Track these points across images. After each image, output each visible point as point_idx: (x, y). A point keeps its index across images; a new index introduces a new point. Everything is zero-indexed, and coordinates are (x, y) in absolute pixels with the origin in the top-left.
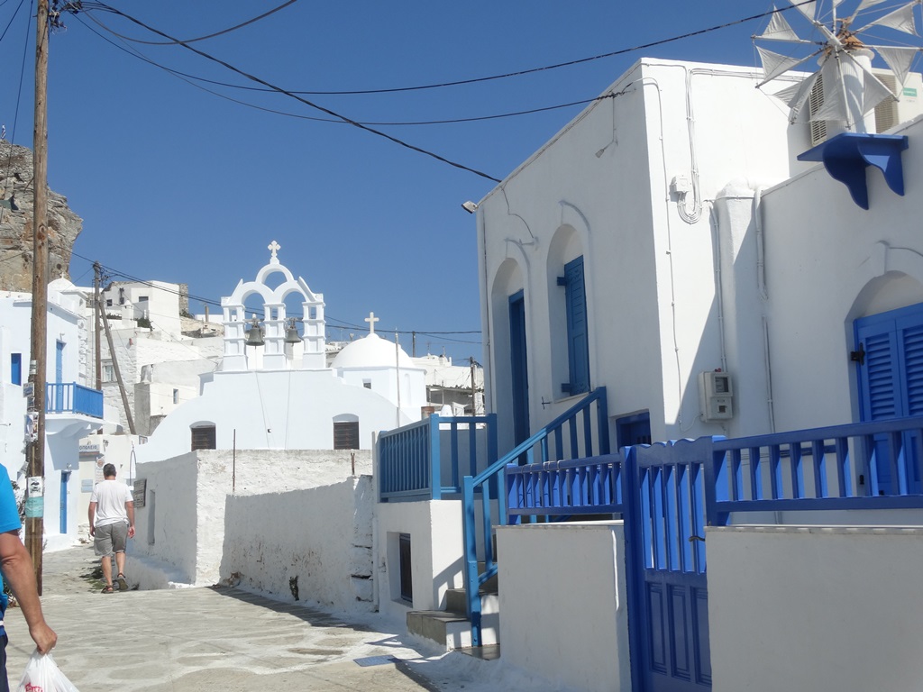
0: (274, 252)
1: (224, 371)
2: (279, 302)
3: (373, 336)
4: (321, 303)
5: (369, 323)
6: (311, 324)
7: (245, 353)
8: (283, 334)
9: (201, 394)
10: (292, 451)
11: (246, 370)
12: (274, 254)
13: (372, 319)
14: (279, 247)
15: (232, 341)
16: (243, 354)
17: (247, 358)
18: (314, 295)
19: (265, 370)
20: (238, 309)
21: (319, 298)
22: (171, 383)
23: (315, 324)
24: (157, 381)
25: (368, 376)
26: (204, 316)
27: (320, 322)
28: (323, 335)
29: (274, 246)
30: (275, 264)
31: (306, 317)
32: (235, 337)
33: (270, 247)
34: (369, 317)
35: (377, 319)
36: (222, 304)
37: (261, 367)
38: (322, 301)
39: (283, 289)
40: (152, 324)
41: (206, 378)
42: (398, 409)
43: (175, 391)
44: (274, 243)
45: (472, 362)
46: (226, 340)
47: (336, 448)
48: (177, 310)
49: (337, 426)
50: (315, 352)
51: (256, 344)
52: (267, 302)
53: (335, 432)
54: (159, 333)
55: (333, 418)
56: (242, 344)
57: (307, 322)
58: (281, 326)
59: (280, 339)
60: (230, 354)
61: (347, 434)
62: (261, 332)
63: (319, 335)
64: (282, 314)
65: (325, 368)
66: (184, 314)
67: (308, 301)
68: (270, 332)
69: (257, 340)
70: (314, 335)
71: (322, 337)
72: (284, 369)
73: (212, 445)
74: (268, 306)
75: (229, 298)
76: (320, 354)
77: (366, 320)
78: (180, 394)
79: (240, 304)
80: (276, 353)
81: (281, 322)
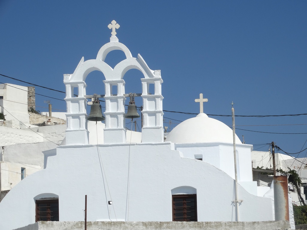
0: (114, 30)
1: (67, 145)
2: (119, 79)
3: (203, 116)
4: (158, 79)
5: (199, 103)
6: (150, 99)
7: (86, 128)
8: (122, 109)
9: (45, 167)
10: (151, 224)
11: (87, 144)
12: (114, 33)
13: (201, 100)
14: (118, 26)
15: (75, 116)
16: (85, 129)
17: (88, 133)
18: (152, 71)
19: (106, 144)
20: (79, 85)
21: (157, 74)
22: (19, 163)
23: (154, 99)
24: (7, 161)
25: (200, 151)
26: (48, 113)
27: (158, 97)
28: (161, 109)
29: (114, 25)
30: (114, 43)
31: (145, 93)
32: (76, 112)
33: (110, 26)
34: (199, 98)
35: (206, 100)
36: (65, 81)
37: (102, 143)
38: (160, 77)
39: (122, 66)
40: (5, 117)
41: (49, 154)
42: (235, 181)
43: (23, 169)
44: (114, 22)
45: (273, 146)
46: (67, 116)
47: (175, 219)
48: (26, 107)
49: (176, 198)
50: (154, 126)
51: (96, 119)
52: (108, 79)
53: (174, 204)
54: (10, 122)
55: (172, 191)
56: (83, 119)
57: (145, 97)
58: (121, 102)
59: (120, 114)
60: (72, 129)
61: (186, 206)
62: (102, 108)
63: (158, 110)
64: (122, 91)
65: (163, 142)
66: (31, 110)
67: (147, 77)
68: (110, 107)
69: (98, 115)
70: (153, 110)
71: (160, 112)
72: (124, 143)
73: (55, 217)
74: (108, 82)
75: (71, 75)
76: (159, 128)
77: (196, 100)
78: (27, 172)
79: (81, 80)
80: (116, 128)
81: (120, 97)
